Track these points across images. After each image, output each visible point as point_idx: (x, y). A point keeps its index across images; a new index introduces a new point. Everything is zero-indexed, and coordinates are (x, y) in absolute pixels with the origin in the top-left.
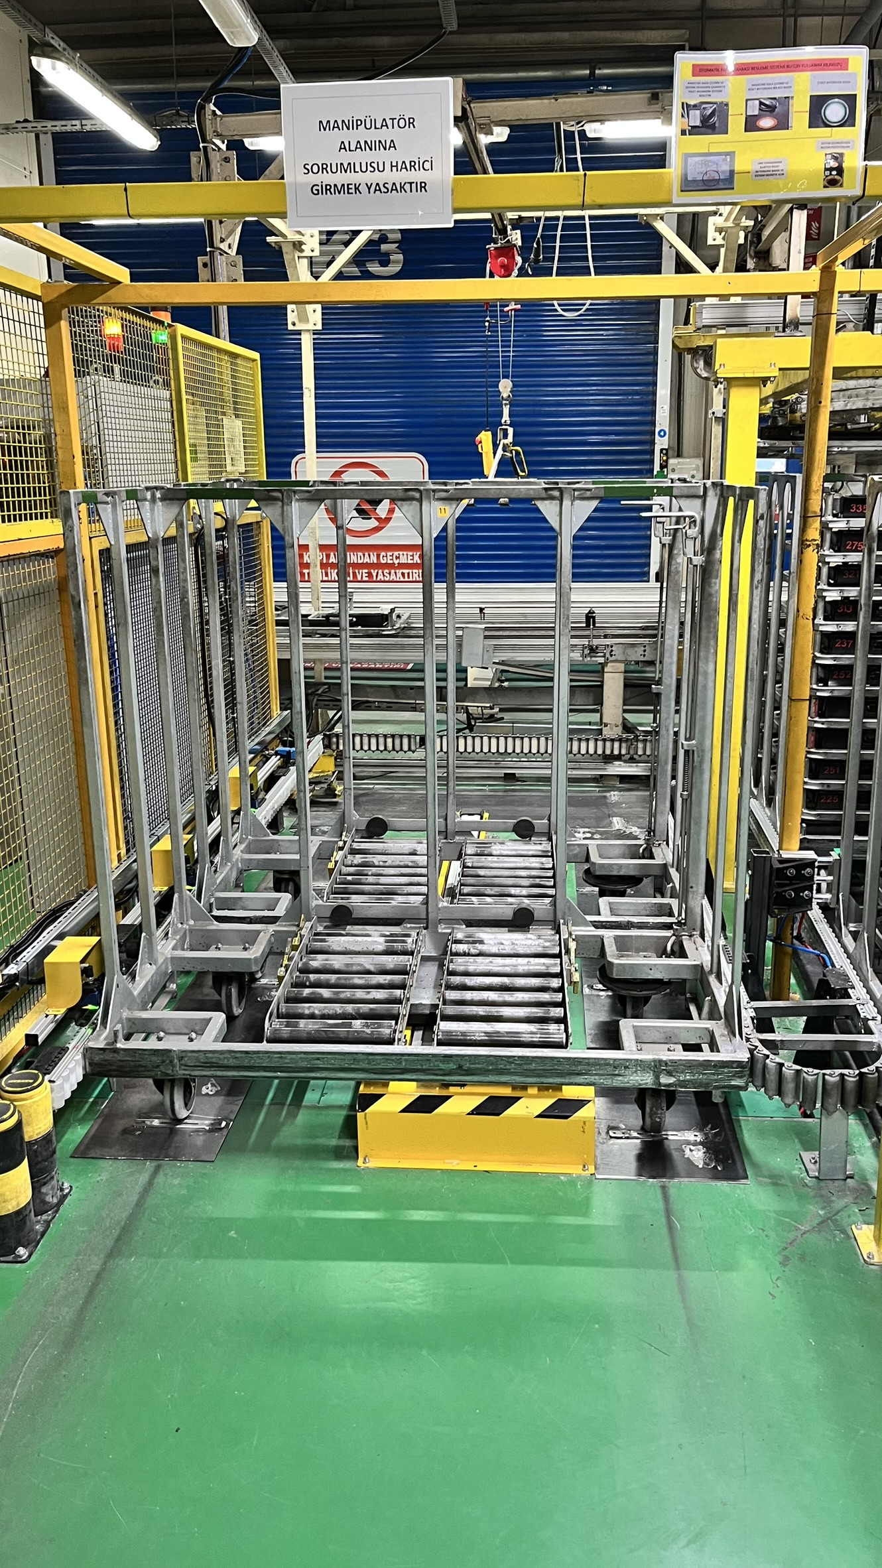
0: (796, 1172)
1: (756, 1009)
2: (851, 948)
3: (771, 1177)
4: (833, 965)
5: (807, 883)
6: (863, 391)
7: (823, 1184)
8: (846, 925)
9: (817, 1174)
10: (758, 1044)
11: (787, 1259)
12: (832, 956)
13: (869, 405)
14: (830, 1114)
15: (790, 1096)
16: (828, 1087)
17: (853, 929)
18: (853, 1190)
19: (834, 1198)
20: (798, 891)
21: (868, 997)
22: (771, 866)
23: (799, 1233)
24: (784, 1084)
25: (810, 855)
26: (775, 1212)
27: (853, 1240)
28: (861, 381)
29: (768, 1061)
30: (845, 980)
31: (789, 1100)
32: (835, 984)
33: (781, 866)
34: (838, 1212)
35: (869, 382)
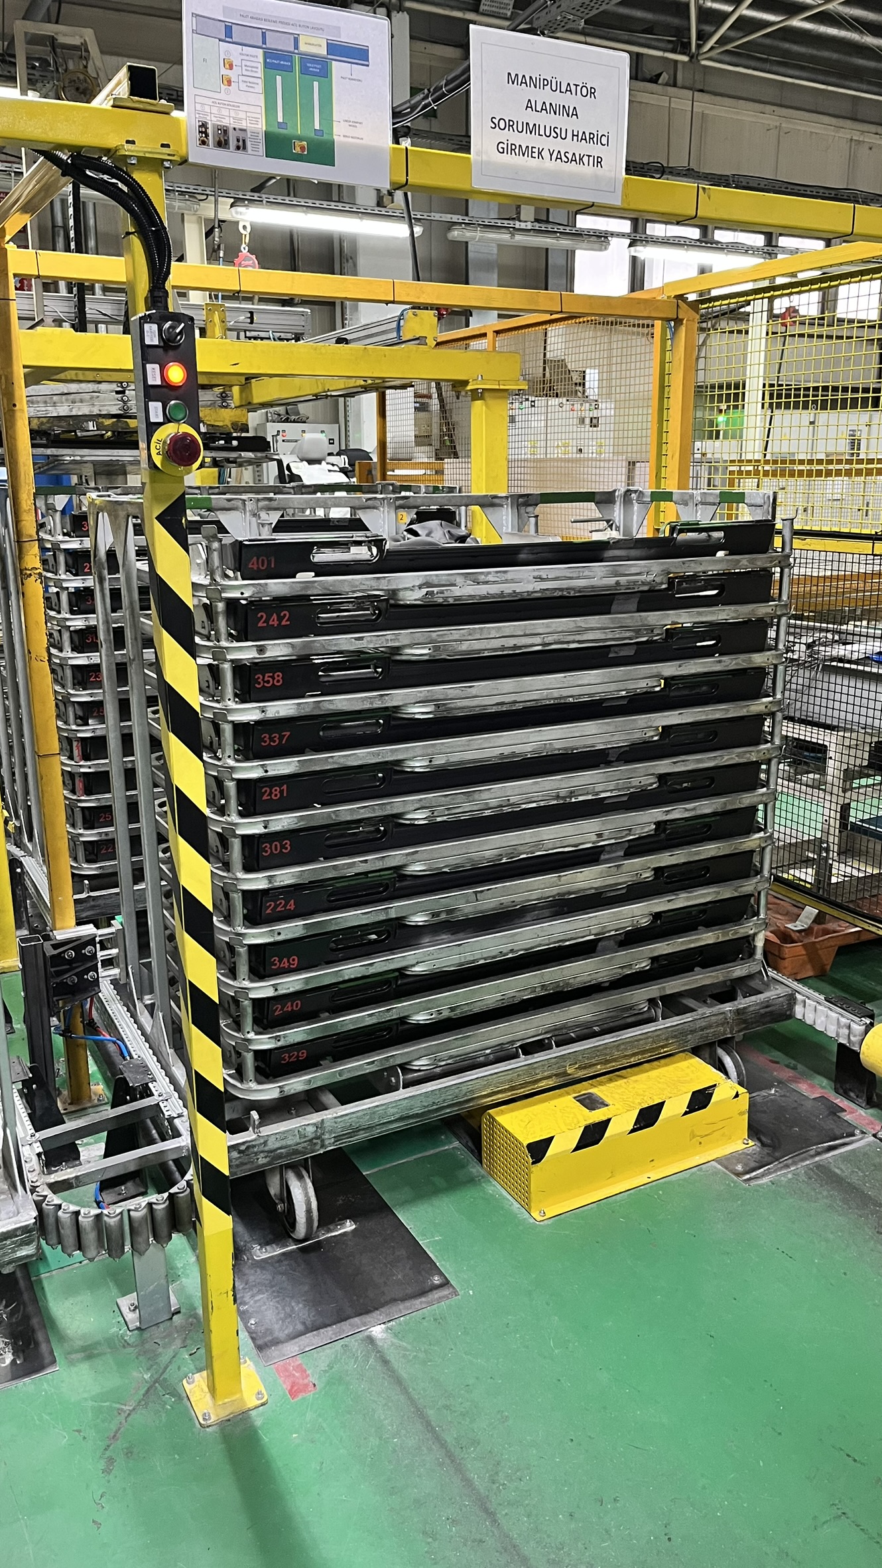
0: (115, 1329)
1: (42, 1142)
2: (148, 1029)
3: (84, 1349)
4: (131, 1057)
5: (90, 962)
6: (87, 396)
7: (146, 1335)
8: (140, 999)
9: (138, 1324)
10: (47, 1192)
11: (111, 1461)
12: (128, 1043)
13: (96, 412)
14: (141, 1254)
15: (92, 1248)
16: (136, 1225)
17: (149, 1002)
18: (180, 1329)
19: (160, 1350)
20: (80, 975)
21: (172, 1087)
22: (44, 953)
23: (123, 1415)
24: (83, 1236)
25: (89, 929)
26: (93, 1399)
27: (186, 1399)
28: (83, 385)
29: (60, 1213)
30: (143, 1073)
31: (92, 1252)
32: (134, 1081)
33: (56, 952)
34: (166, 1368)
35: (91, 387)
